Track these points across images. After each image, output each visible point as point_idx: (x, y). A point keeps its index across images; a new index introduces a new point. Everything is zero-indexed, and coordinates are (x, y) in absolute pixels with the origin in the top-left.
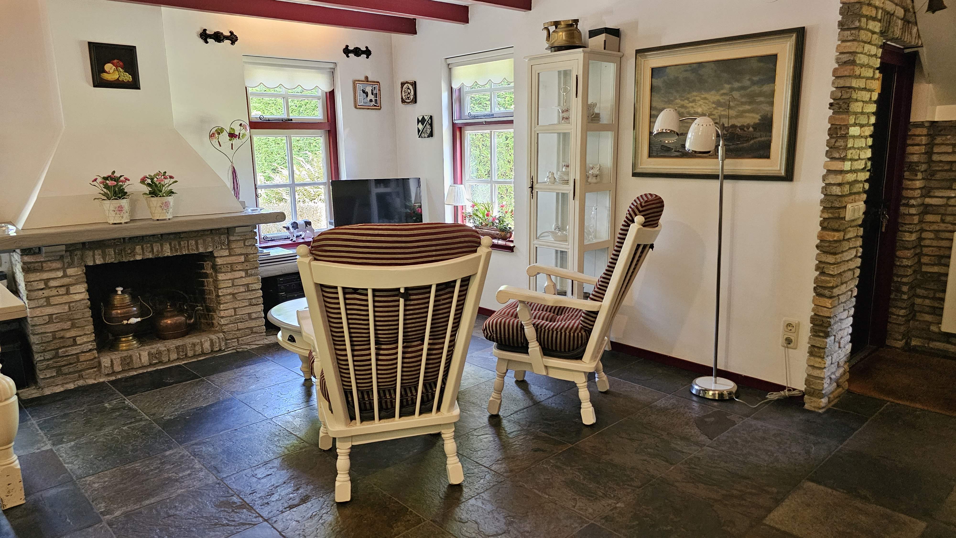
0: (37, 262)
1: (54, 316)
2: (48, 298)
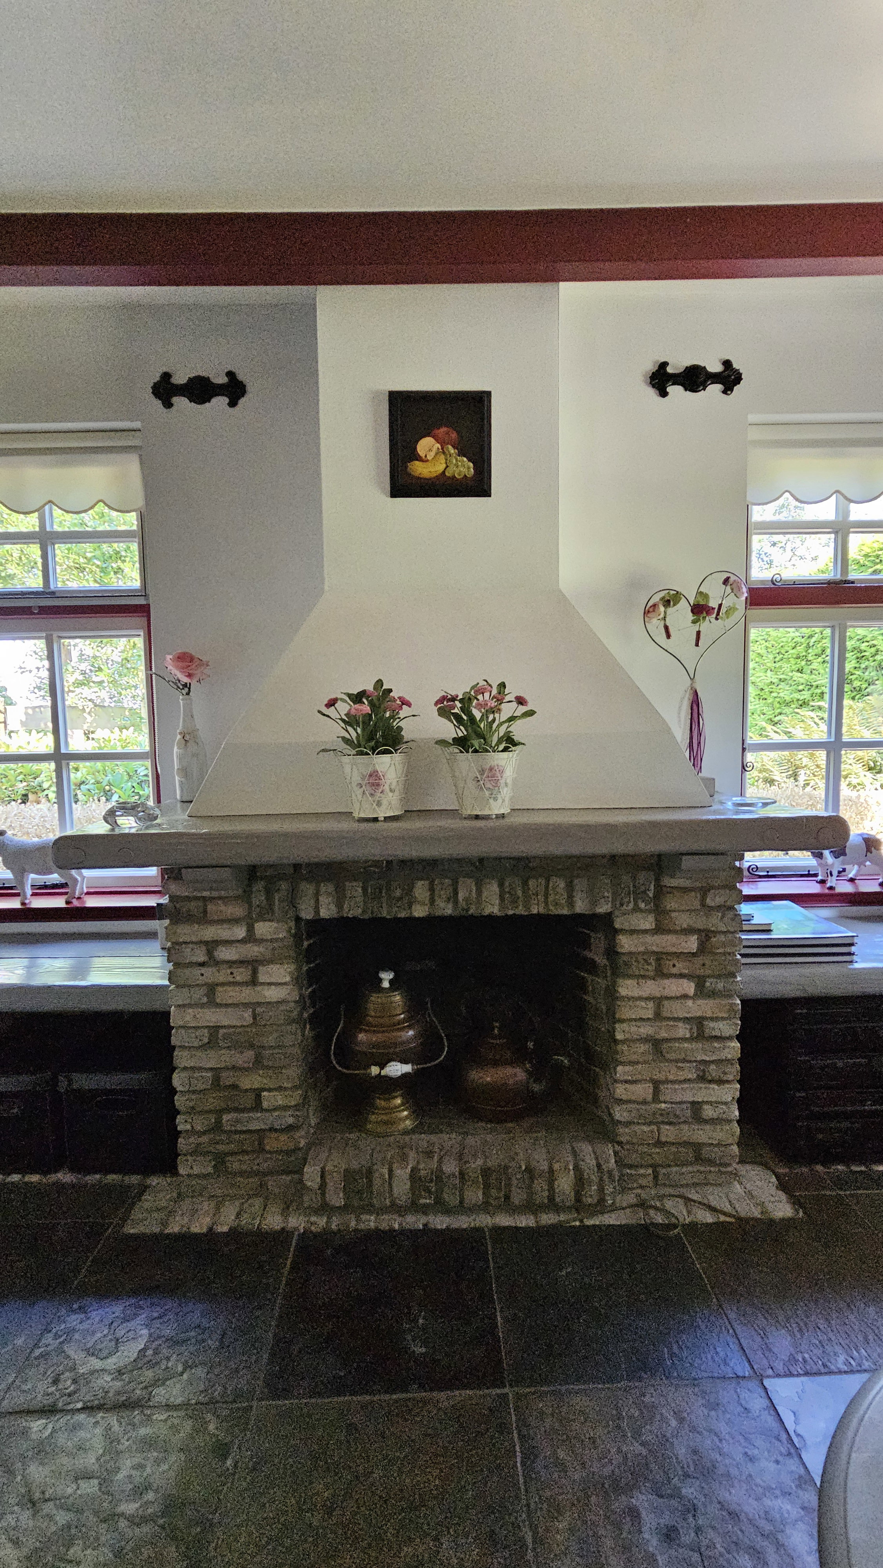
0: (197, 898)
1: (222, 1031)
2: (211, 989)
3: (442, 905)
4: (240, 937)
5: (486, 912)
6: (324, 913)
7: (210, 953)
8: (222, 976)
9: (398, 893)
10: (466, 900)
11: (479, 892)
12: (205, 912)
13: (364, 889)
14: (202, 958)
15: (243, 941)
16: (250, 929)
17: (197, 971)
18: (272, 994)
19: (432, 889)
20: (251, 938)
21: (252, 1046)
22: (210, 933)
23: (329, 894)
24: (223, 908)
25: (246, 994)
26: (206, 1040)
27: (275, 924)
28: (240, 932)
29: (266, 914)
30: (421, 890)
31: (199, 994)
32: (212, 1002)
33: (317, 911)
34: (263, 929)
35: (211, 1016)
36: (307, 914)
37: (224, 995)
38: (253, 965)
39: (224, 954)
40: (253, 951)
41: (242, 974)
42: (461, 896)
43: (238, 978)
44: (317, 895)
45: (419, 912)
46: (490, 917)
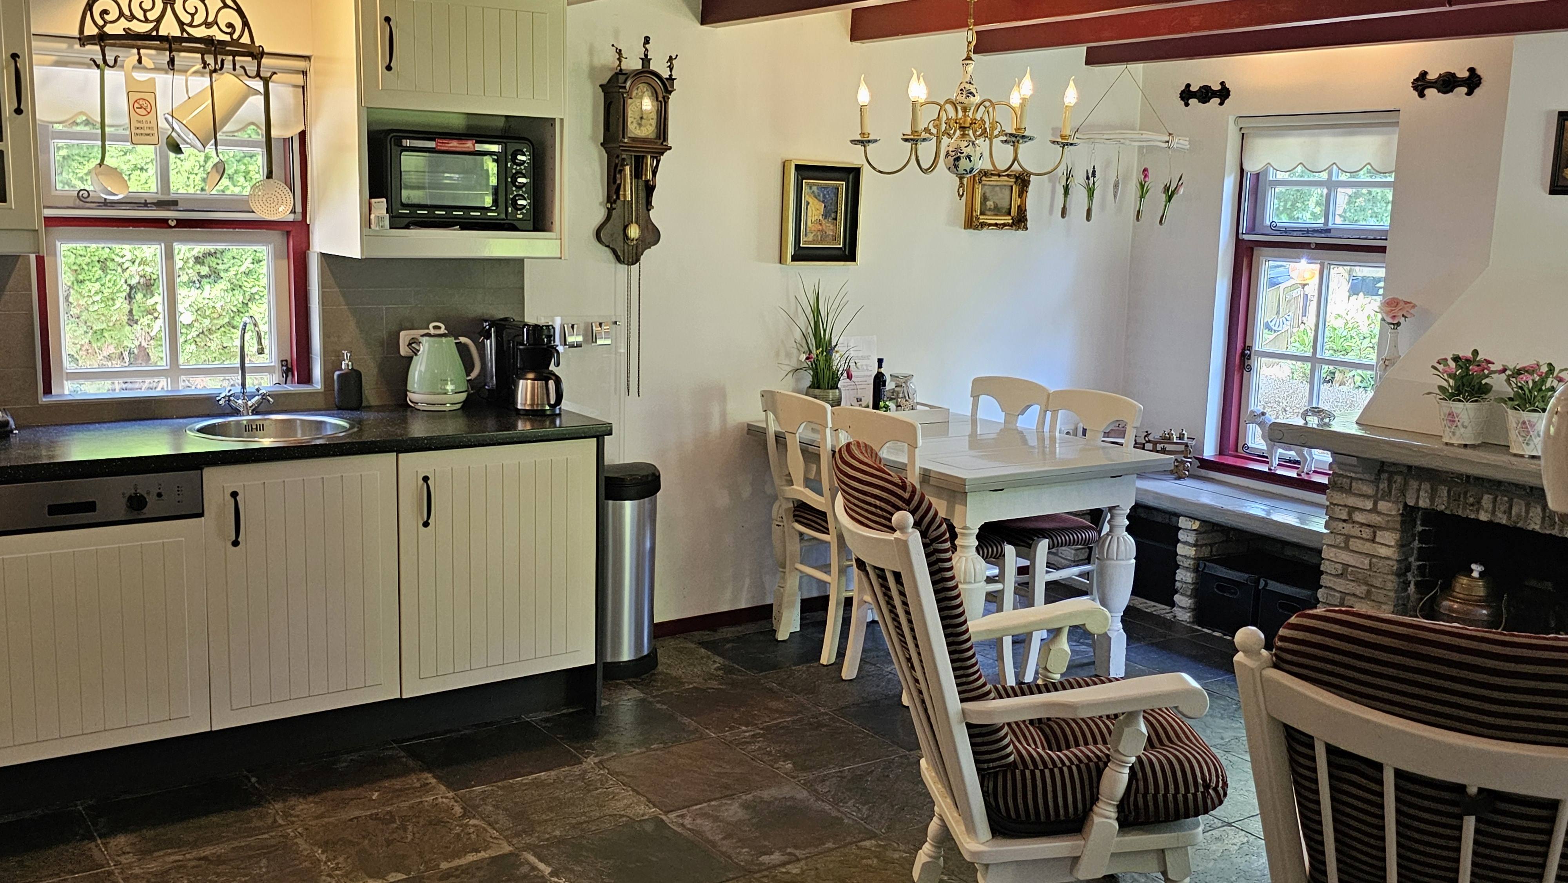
0: (1347, 477)
1: (1350, 569)
2: (1348, 537)
3: (1500, 515)
4: (1368, 508)
5: (1530, 528)
6: (1421, 504)
7: (1350, 514)
8: (1355, 531)
9: (1471, 500)
10: (1519, 516)
11: (1527, 512)
12: (1351, 487)
13: (1449, 492)
14: (1345, 517)
15: (1370, 511)
16: (1375, 504)
17: (1341, 524)
18: (1383, 551)
19: (1495, 501)
20: (1374, 510)
21: (1366, 584)
22: (1352, 501)
23: (1426, 492)
24: (1361, 486)
25: (1367, 547)
26: (1340, 572)
27: (1390, 505)
28: (1369, 505)
29: (1386, 496)
30: (1487, 500)
31: (1340, 540)
32: (1347, 548)
33: (1417, 502)
34: (1383, 506)
35: (1345, 557)
36: (1411, 503)
37: (1354, 544)
38: (1374, 528)
39: (1358, 517)
40: (1375, 519)
41: (1367, 533)
42: (1513, 513)
43: (1364, 536)
44: (1419, 490)
45: (1483, 517)
46: (1533, 532)
